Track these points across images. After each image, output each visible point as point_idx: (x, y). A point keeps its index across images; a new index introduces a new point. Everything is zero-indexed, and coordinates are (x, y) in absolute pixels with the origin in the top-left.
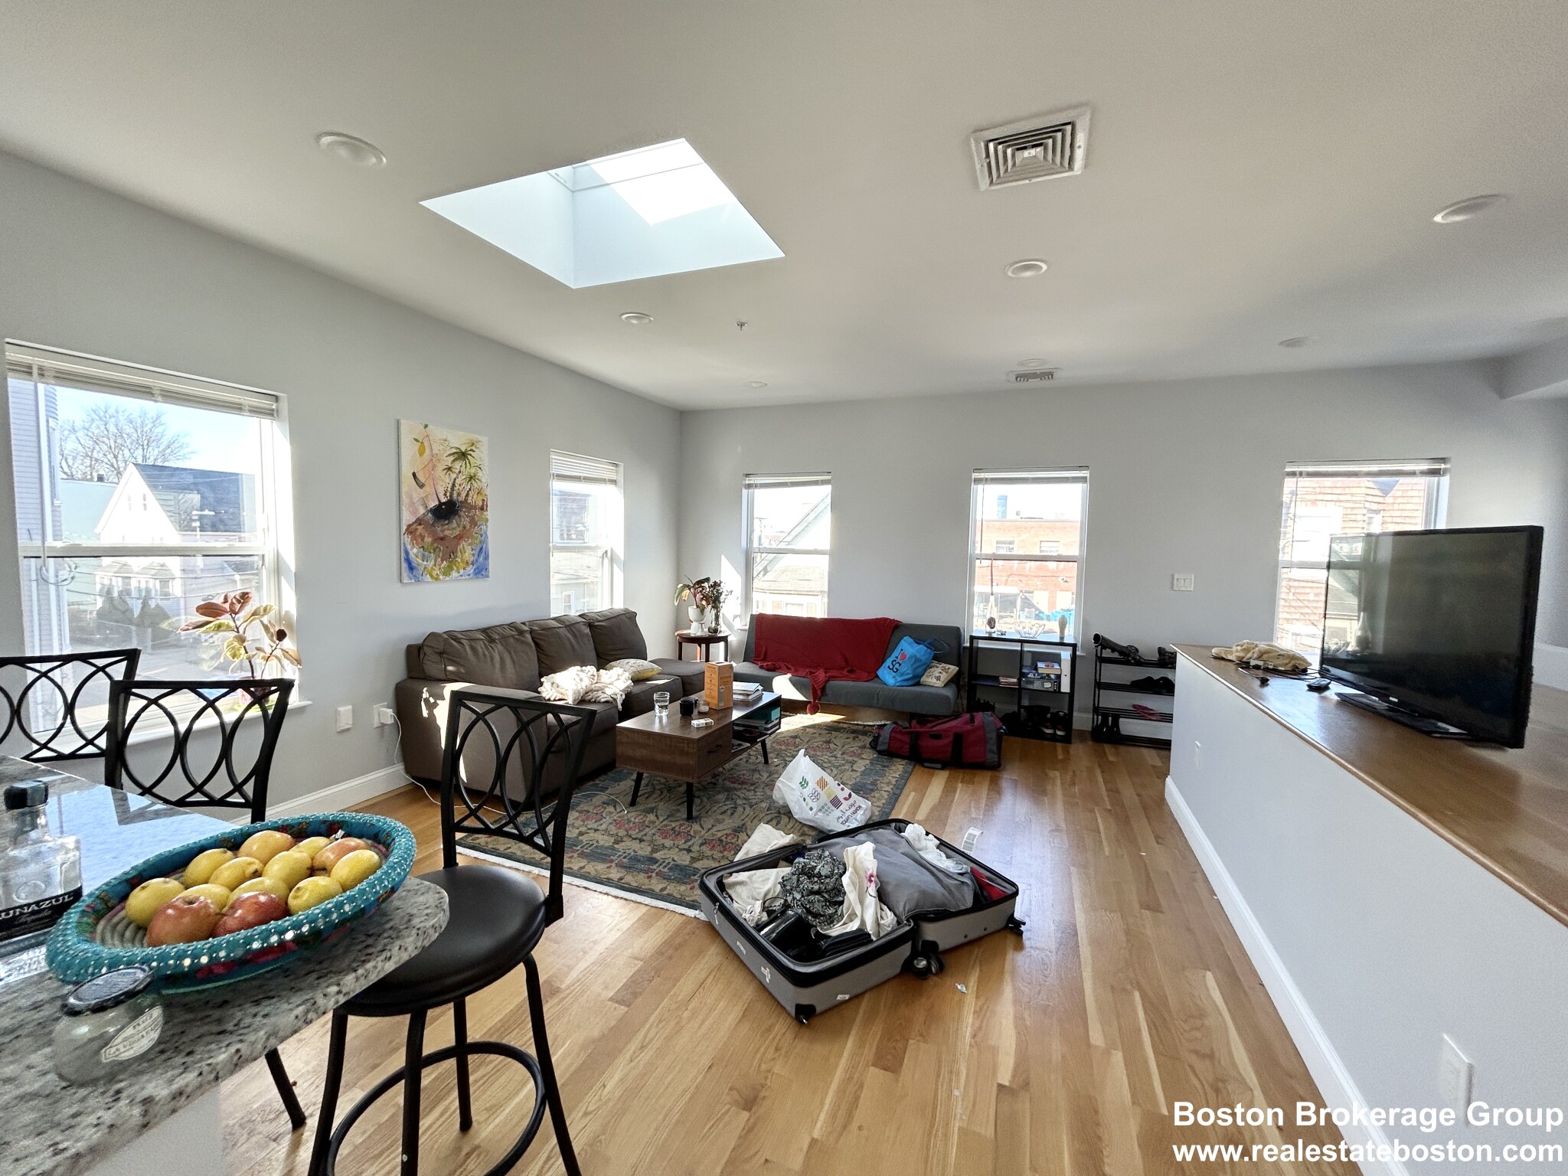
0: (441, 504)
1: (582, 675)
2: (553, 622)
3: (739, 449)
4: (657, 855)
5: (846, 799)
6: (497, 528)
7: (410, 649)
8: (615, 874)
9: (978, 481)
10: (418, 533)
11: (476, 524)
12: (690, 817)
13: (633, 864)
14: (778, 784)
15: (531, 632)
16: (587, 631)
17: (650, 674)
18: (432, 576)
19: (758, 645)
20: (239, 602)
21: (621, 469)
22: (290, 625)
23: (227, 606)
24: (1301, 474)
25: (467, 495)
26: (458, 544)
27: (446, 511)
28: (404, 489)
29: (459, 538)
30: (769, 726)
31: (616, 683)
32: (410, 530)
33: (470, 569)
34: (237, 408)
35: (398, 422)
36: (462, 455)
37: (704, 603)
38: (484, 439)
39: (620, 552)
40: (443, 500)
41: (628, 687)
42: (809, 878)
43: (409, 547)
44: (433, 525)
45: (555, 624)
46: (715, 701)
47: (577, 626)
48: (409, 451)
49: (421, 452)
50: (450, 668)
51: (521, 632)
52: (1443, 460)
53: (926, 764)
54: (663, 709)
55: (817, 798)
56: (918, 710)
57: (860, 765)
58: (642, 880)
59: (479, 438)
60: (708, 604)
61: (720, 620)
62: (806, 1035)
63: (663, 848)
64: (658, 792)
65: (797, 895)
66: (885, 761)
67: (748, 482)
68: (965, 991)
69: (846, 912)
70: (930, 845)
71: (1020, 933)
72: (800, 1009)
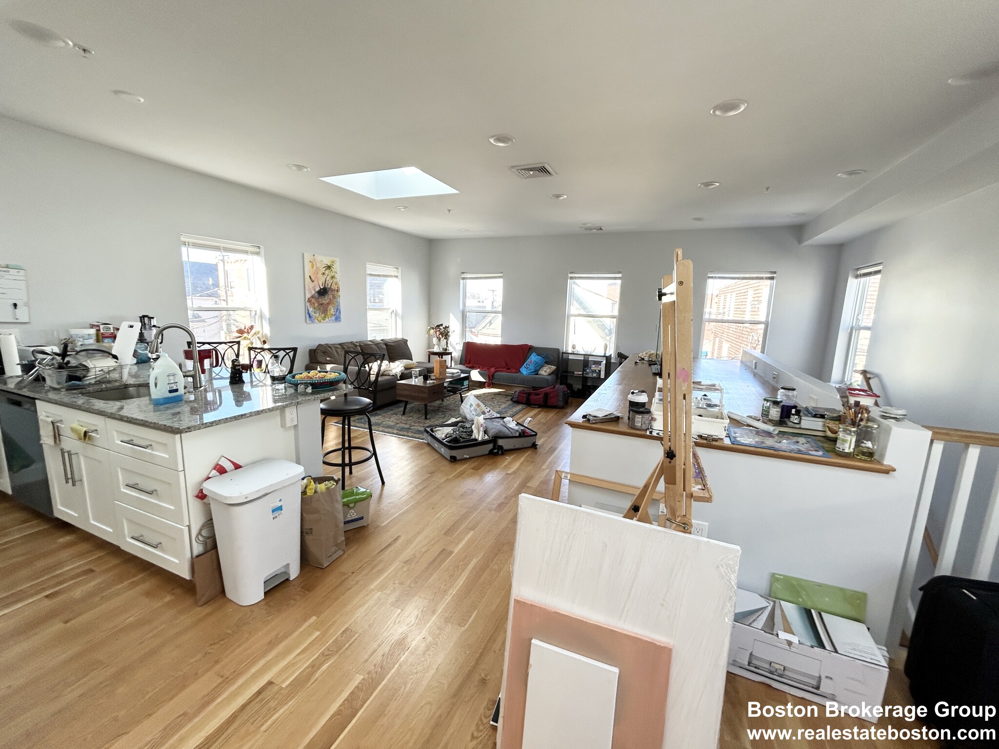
0: (321, 289)
1: (381, 364)
2: (369, 342)
3: (459, 260)
4: (411, 428)
5: (488, 412)
6: (344, 300)
7: (311, 351)
8: (395, 432)
9: (572, 278)
10: (312, 301)
11: (335, 298)
12: (426, 418)
13: (402, 429)
14: (462, 406)
15: (360, 346)
16: (384, 347)
17: (412, 366)
18: (318, 320)
19: (466, 357)
20: (250, 329)
21: (400, 270)
22: (267, 337)
23: (246, 330)
24: (715, 277)
25: (331, 285)
26: (328, 306)
27: (323, 292)
28: (306, 283)
29: (328, 304)
30: (463, 387)
31: (397, 368)
32: (309, 301)
33: (333, 318)
35: (303, 254)
36: (329, 267)
37: (441, 336)
38: (337, 260)
39: (400, 311)
40: (322, 287)
41: (402, 370)
42: (463, 429)
43: (309, 308)
44: (318, 298)
45: (370, 343)
46: (438, 375)
47: (380, 344)
48: (308, 266)
49: (313, 267)
50: (328, 359)
51: (356, 346)
52: (775, 273)
53: (532, 406)
54: (416, 377)
55: (476, 410)
56: (535, 385)
57: (503, 406)
58: (405, 433)
59: (335, 259)
60: (442, 337)
61: (449, 345)
62: (453, 464)
63: (414, 426)
64: (414, 412)
65: (457, 433)
66: (515, 405)
67: (463, 276)
68: (508, 459)
69: (473, 437)
70: (513, 423)
71: (536, 448)
72: (452, 457)
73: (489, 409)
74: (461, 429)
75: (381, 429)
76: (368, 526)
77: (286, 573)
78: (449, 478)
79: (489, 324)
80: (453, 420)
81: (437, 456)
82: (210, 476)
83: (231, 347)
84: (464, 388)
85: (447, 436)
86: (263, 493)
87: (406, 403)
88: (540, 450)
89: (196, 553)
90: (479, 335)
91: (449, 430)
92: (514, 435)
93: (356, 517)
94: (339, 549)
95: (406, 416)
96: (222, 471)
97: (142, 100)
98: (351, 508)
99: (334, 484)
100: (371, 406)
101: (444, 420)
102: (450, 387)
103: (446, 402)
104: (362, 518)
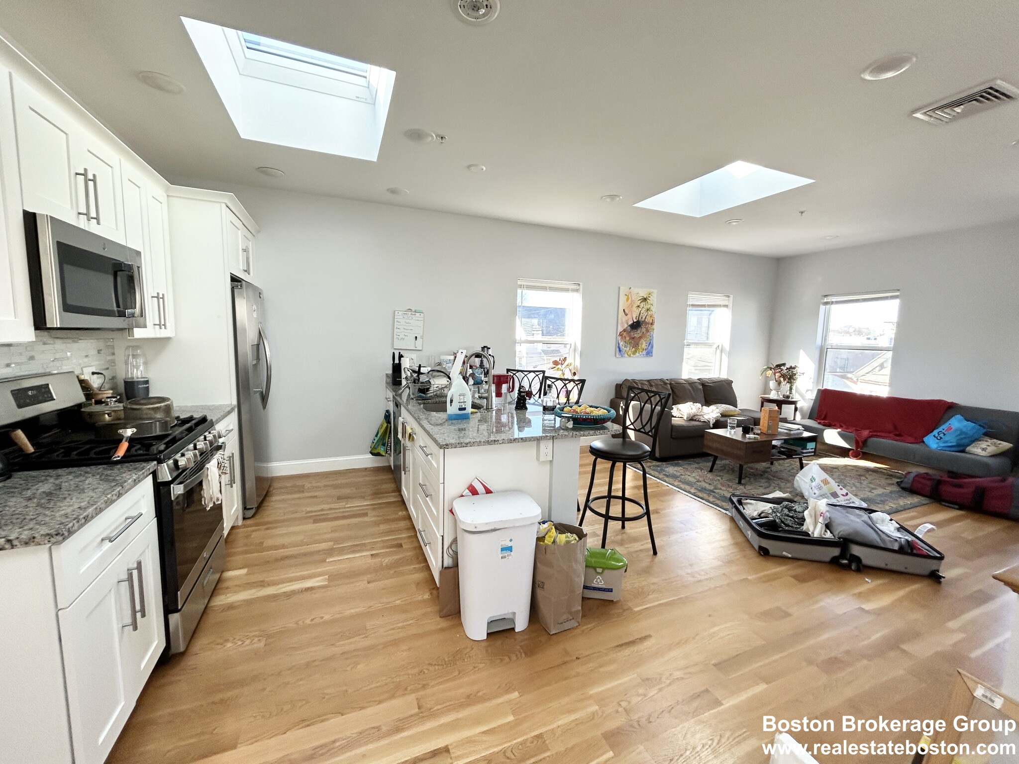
0: (634, 322)
1: (693, 407)
2: (682, 381)
4: (715, 491)
5: (843, 495)
6: (658, 333)
7: (617, 385)
8: (693, 491)
10: (624, 335)
11: (648, 331)
12: (740, 483)
13: (703, 490)
14: (797, 478)
15: (670, 384)
16: (701, 387)
17: (732, 414)
18: (628, 355)
19: (820, 410)
20: (564, 360)
21: (731, 298)
22: (577, 370)
23: (560, 362)
25: (646, 318)
26: (640, 340)
27: (636, 326)
28: (620, 317)
29: (640, 338)
30: (805, 451)
31: (711, 414)
32: (621, 335)
33: (644, 352)
34: (567, 290)
35: (619, 288)
36: (645, 300)
37: (782, 379)
38: (655, 291)
39: (727, 347)
40: (635, 321)
41: (717, 416)
42: (790, 511)
43: (620, 341)
44: (630, 332)
46: (766, 429)
47: (695, 384)
48: (623, 299)
49: (627, 300)
51: (665, 384)
53: (944, 503)
54: (733, 428)
55: (820, 488)
56: (955, 470)
57: (880, 491)
58: (705, 496)
59: (653, 290)
60: (784, 380)
61: (794, 391)
62: (762, 558)
63: (720, 489)
64: (726, 471)
65: (779, 515)
66: (905, 494)
67: (825, 301)
68: (869, 583)
69: (804, 528)
70: (890, 525)
71: (940, 583)
72: (761, 548)
73: (844, 491)
74: (786, 511)
75: (676, 484)
76: (617, 602)
77: (512, 621)
78: (749, 578)
79: (878, 368)
80: (778, 494)
81: (740, 539)
82: (463, 494)
83: (537, 375)
84: (806, 453)
85: (762, 515)
86: (492, 527)
87: (716, 458)
88: (946, 588)
89: (445, 565)
90: (859, 383)
91: (767, 507)
92: (889, 546)
93: (604, 587)
94: (573, 619)
95: (715, 474)
96: (474, 492)
97: (485, 169)
98: (598, 573)
99: (576, 539)
100: (647, 454)
101: (767, 490)
102: (784, 448)
103: (777, 466)
104: (611, 590)
